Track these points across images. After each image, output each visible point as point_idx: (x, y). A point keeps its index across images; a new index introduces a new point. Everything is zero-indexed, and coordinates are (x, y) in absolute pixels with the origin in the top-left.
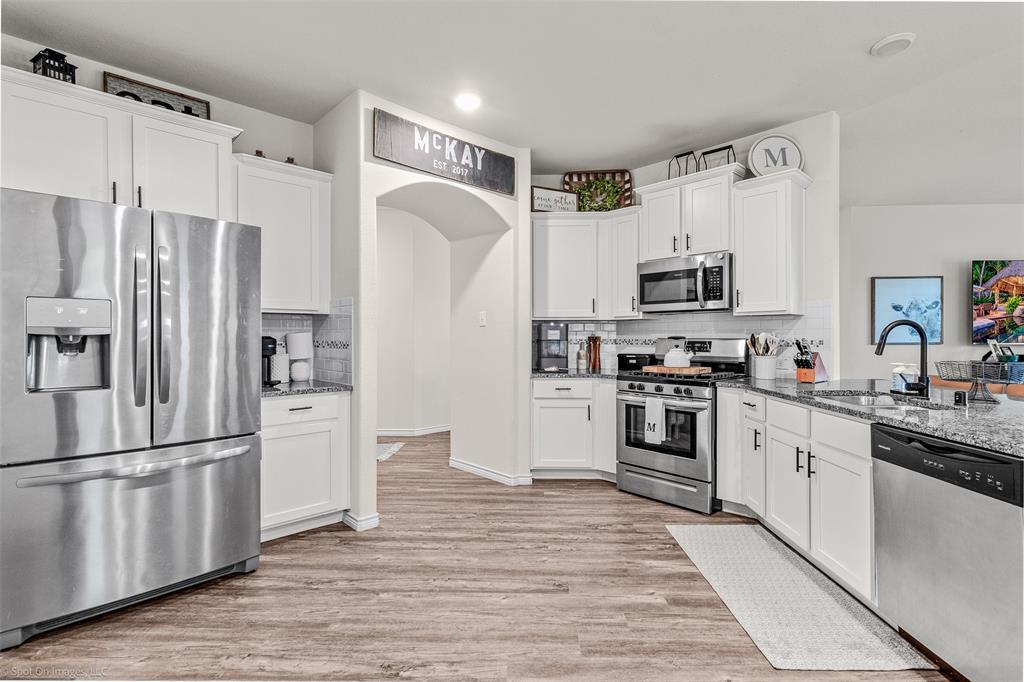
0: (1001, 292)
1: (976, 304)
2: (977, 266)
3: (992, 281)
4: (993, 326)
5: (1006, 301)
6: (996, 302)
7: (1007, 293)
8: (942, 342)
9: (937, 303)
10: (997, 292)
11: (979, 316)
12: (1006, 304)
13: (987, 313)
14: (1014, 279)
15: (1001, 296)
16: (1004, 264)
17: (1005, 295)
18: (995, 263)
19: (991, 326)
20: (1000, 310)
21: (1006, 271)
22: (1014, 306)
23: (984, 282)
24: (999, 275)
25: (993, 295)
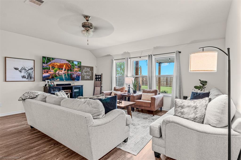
0: (52, 66)
1: (44, 69)
2: (44, 59)
3: (49, 63)
4: (50, 76)
5: (54, 69)
6: (51, 69)
7: (54, 67)
8: (34, 81)
9: (32, 68)
10: (51, 66)
11: (45, 73)
12: (54, 70)
13: (47, 72)
14: (56, 63)
15: (52, 68)
16: (53, 59)
17: (53, 67)
18: (50, 58)
19: (49, 76)
20: (52, 72)
21: (54, 61)
22: (56, 71)
23: (46, 63)
24: (51, 62)
25: (50, 67)
